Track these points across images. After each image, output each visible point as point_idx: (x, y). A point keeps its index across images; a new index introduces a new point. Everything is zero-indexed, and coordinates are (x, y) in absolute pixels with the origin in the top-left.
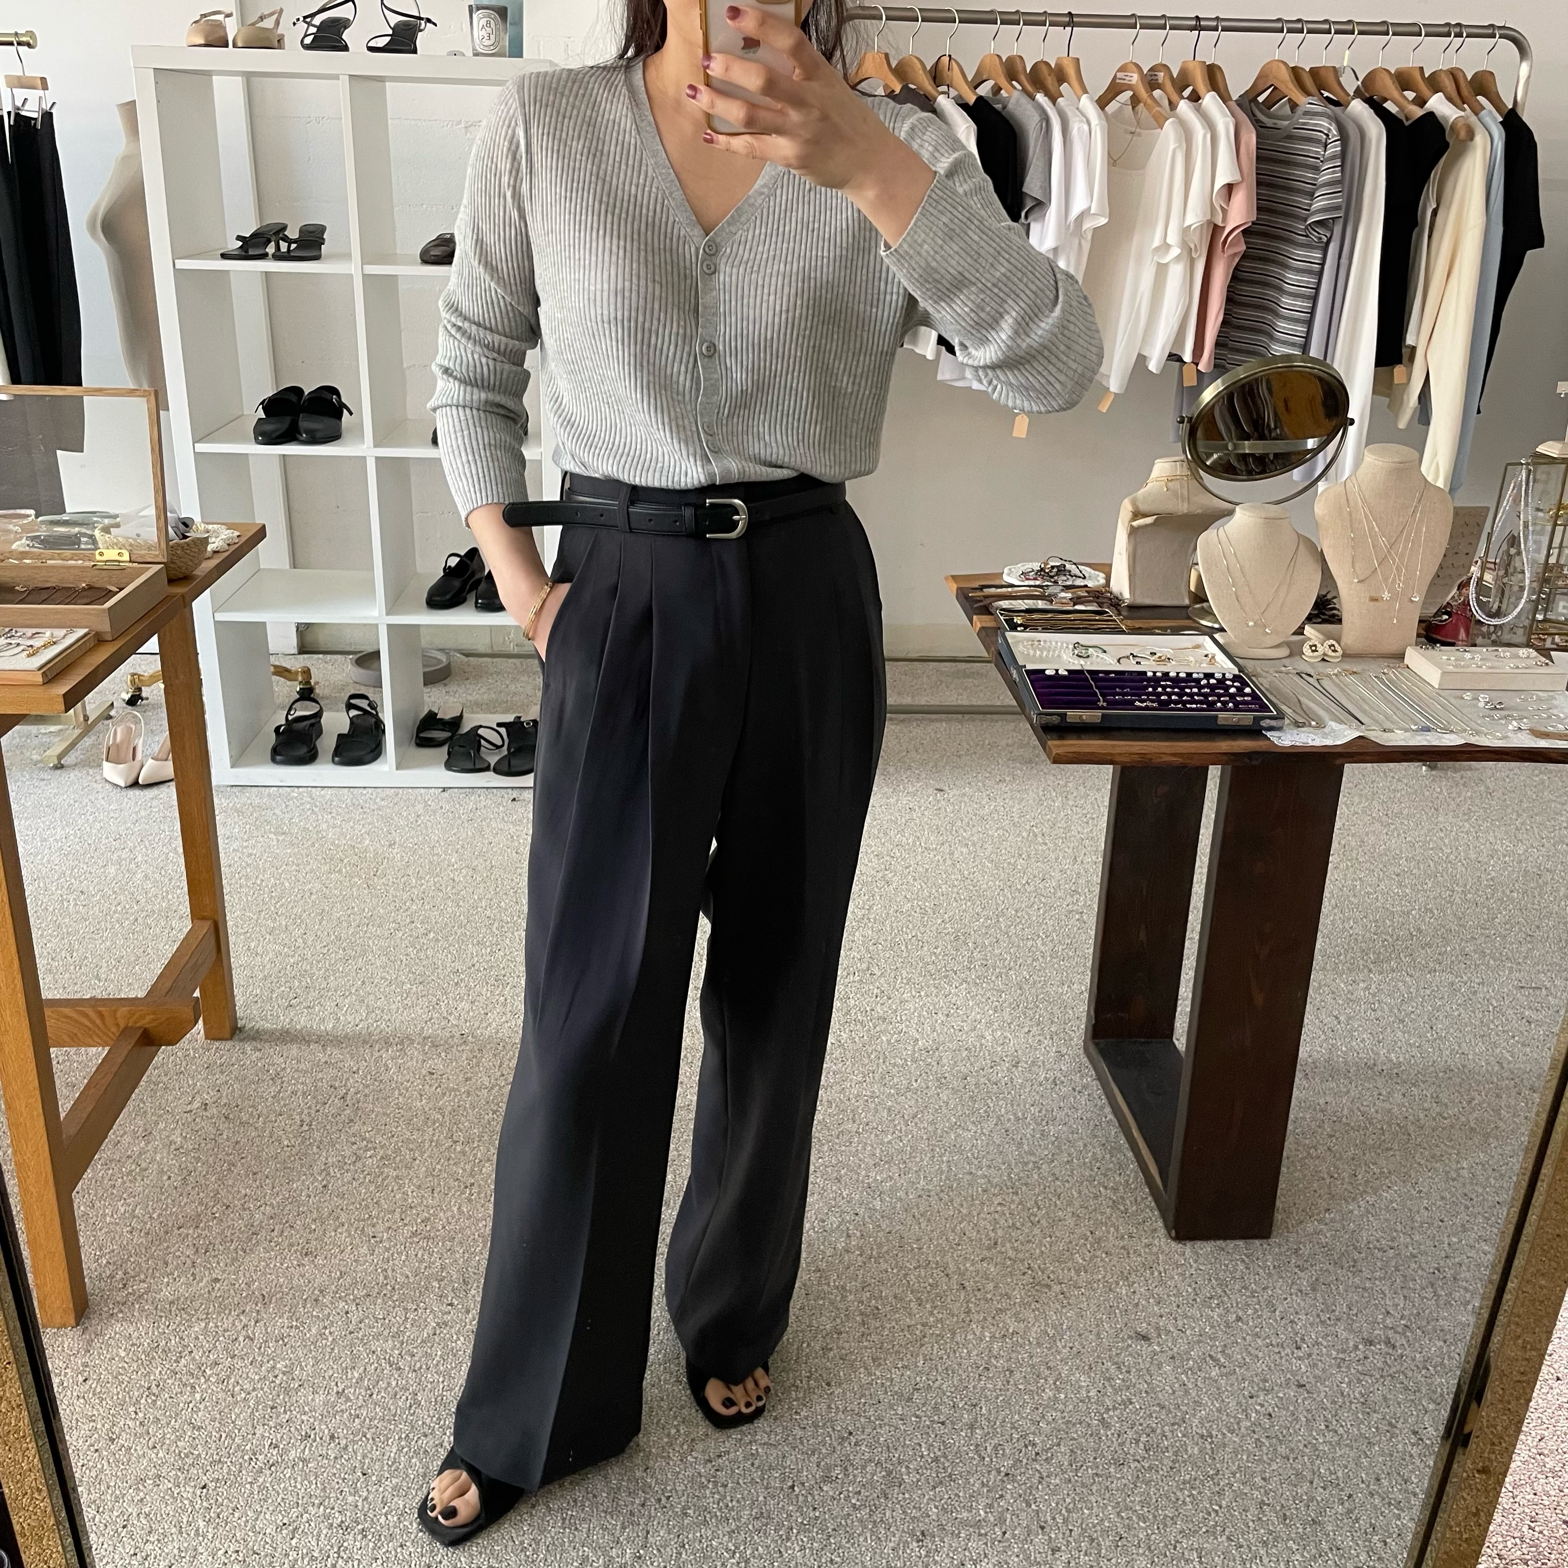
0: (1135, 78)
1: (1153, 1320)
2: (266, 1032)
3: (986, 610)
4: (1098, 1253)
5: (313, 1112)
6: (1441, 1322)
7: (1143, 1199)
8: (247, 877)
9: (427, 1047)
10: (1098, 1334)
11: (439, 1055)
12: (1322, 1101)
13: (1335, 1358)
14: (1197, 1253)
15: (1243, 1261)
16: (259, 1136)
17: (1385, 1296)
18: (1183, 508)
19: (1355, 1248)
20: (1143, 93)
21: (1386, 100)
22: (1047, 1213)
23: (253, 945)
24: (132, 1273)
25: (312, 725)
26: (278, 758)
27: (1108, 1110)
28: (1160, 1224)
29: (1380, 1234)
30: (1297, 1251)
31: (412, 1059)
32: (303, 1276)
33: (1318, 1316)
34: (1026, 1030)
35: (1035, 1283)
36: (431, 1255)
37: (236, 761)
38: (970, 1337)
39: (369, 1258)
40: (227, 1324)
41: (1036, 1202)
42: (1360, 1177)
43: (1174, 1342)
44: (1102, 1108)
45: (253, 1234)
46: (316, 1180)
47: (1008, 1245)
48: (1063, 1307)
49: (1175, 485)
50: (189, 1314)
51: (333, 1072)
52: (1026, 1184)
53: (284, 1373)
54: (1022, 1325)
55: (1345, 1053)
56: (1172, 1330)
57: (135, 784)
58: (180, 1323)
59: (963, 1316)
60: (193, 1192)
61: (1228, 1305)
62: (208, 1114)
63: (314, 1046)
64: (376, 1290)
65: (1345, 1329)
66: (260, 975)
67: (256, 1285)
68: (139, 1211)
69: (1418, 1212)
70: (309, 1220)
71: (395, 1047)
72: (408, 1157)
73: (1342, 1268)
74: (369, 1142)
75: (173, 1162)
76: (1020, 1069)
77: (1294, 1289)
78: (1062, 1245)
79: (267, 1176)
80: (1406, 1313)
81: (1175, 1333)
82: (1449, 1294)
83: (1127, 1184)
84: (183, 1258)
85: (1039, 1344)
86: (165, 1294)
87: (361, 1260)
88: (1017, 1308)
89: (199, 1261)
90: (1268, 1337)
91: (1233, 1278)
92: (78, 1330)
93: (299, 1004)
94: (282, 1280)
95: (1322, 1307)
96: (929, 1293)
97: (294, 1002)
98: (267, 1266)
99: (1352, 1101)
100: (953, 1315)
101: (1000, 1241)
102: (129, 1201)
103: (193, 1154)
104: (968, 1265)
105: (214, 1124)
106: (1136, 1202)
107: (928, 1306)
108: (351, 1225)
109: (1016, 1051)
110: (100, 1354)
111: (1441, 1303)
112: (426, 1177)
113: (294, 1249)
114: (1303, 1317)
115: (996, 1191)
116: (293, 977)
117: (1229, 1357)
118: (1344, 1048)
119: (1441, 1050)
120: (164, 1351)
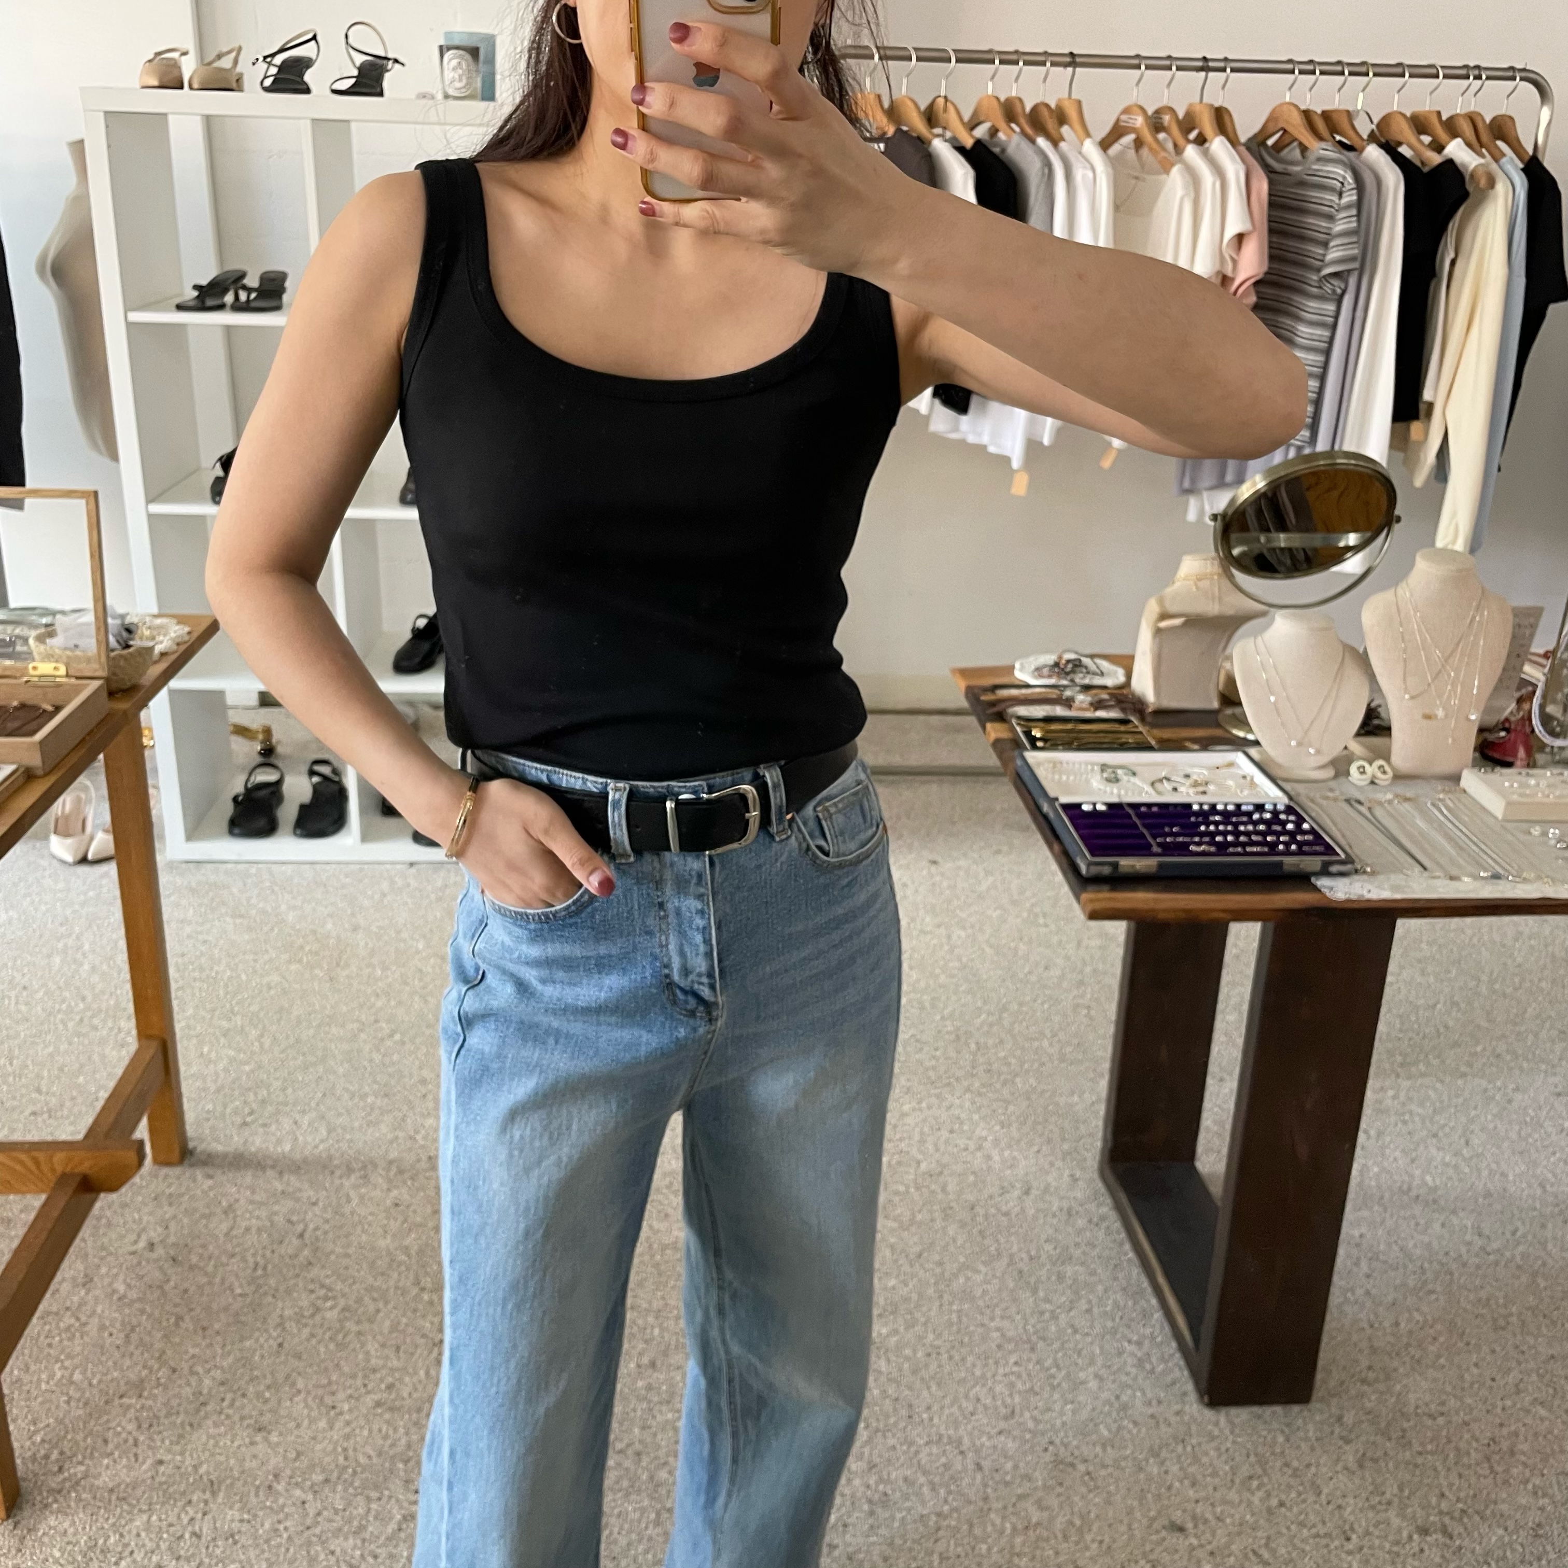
0: (1139, 121)
1: (1189, 1506)
2: (217, 1155)
3: (1001, 717)
4: (1125, 1423)
5: (268, 1253)
6: (1501, 1506)
7: (1172, 1355)
8: (202, 969)
9: (392, 1174)
10: (1130, 1528)
11: (405, 1182)
12: (1356, 1233)
13: (1389, 1552)
14: (1232, 1422)
15: (1282, 1432)
16: (210, 1283)
17: (1438, 1472)
18: (1212, 609)
19: (1403, 1414)
20: (1147, 136)
21: (1400, 144)
22: (1068, 1375)
23: (206, 1050)
24: (69, 1453)
25: (273, 793)
26: (236, 831)
27: (1127, 1246)
28: (1190, 1387)
29: (1428, 1398)
30: (1340, 1419)
31: (375, 1187)
32: (255, 1456)
33: (1368, 1499)
34: (1036, 1148)
35: (1058, 1462)
36: (395, 1430)
37: (194, 832)
38: (989, 1529)
39: (328, 1435)
40: (172, 1518)
41: (1055, 1360)
42: (1403, 1325)
43: (1214, 1534)
44: (1121, 1244)
45: (204, 1404)
46: (270, 1336)
47: (1027, 1415)
48: (1090, 1491)
49: (1205, 584)
50: (130, 1505)
51: (290, 1204)
52: (1044, 1339)
54: (1046, 1514)
55: (1378, 1175)
56: (1209, 1516)
57: (84, 860)
58: (121, 1516)
59: (981, 1504)
60: (137, 1352)
61: (1269, 1487)
62: (154, 1255)
63: (270, 1173)
64: (335, 1474)
65: (1397, 1515)
66: (213, 1088)
67: (203, 1470)
68: (77, 1376)
69: (1468, 1369)
70: (262, 1387)
71: (358, 1174)
72: (372, 1308)
73: (1390, 1439)
74: (330, 1289)
75: (117, 1315)
76: (1032, 1196)
77: (1339, 1468)
78: (1085, 1414)
79: (218, 1333)
80: (1462, 1495)
81: (1213, 1522)
82: (1507, 1471)
83: (1152, 1337)
84: (124, 1435)
85: (1066, 1538)
86: (105, 1479)
87: (320, 1436)
88: (1040, 1494)
89: (142, 1438)
90: (1314, 1526)
91: (1273, 1453)
92: (9, 1524)
93: (253, 1122)
94: (232, 1462)
95: (1371, 1488)
96: (942, 1475)
97: (249, 1119)
98: (216, 1445)
99: (1389, 1233)
100: (969, 1502)
101: (1017, 1410)
102: (67, 1363)
103: (137, 1305)
104: (984, 1439)
105: (161, 1268)
106: (1163, 1359)
107: (942, 1492)
108: (308, 1392)
109: (1027, 1174)
110: (32, 1554)
111: (1499, 1481)
112: (390, 1332)
113: (246, 1423)
114: (1352, 1501)
115: (1011, 1346)
116: (249, 1089)
117: (1273, 1552)
118: (1376, 1169)
119: (1479, 1171)
120: (102, 1551)
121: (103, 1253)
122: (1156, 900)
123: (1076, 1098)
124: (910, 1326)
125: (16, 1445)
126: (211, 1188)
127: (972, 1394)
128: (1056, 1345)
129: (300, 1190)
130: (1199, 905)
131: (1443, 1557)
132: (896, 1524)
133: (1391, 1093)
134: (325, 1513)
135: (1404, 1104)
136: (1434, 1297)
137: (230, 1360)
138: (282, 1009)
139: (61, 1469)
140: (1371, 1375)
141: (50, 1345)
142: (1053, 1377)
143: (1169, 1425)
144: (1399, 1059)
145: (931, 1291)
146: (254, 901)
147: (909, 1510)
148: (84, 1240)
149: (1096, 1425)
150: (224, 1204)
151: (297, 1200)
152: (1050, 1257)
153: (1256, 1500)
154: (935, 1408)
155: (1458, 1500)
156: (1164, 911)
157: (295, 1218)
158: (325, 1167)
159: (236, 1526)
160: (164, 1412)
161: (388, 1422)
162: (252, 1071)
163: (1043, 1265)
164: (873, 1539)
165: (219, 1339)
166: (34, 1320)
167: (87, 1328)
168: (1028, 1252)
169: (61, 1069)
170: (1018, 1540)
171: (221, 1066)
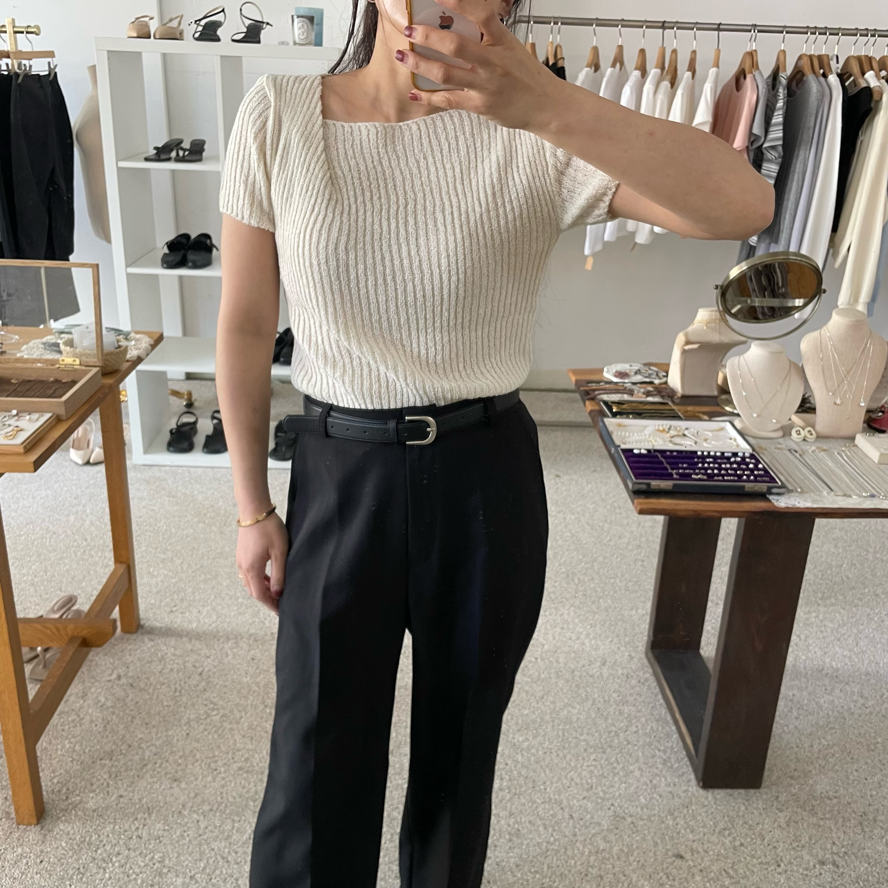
1: (690, 843)
2: (156, 628)
3: (594, 399)
4: (655, 795)
5: (182, 683)
6: (867, 851)
7: (683, 759)
8: (151, 525)
9: (251, 642)
10: (655, 853)
11: (258, 647)
12: (791, 694)
13: (802, 874)
14: (715, 798)
15: (744, 804)
16: (151, 699)
17: (832, 830)
18: (716, 339)
19: (813, 797)
22: (623, 767)
23: (151, 570)
24: (72, 790)
25: (192, 428)
26: (171, 449)
27: (660, 696)
28: (692, 777)
29: (828, 788)
30: (777, 797)
31: (242, 649)
32: (172, 795)
33: (791, 844)
34: (610, 639)
35: (616, 816)
36: (249, 783)
37: (148, 448)
38: (576, 852)
39: (212, 784)
40: (127, 827)
41: (616, 759)
42: (815, 747)
43: (702, 860)
44: (656, 695)
45: (145, 765)
46: (182, 729)
48: (633, 833)
49: (711, 325)
50: (104, 819)
51: (195, 657)
52: (610, 747)
53: (159, 862)
54: (608, 845)
55: (805, 660)
56: (700, 850)
57: (88, 463)
58: (99, 825)
59: (572, 837)
60: (110, 736)
61: (735, 835)
62: (121, 683)
63: (185, 639)
64: (216, 806)
65: (808, 853)
66: (155, 590)
67: (145, 800)
68: (77, 748)
69: (852, 773)
70: (177, 757)
71: (232, 641)
72: (238, 716)
73: (805, 810)
74: (215, 705)
75: (99, 715)
76: (607, 667)
77: (776, 825)
78: (632, 789)
79: (154, 726)
80: (845, 843)
81: (702, 853)
82: (871, 831)
83: (672, 748)
84: (102, 781)
85: (619, 859)
86: (91, 804)
87: (208, 785)
88: (605, 833)
89: (111, 783)
90: (760, 857)
91: (738, 816)
92: (38, 828)
93: (177, 610)
94: (160, 797)
95: (793, 838)
96: (551, 820)
97: (174, 609)
98: (152, 788)
99: (810, 694)
100: (566, 836)
101: (594, 785)
102: (72, 740)
103: (111, 710)
104: (575, 801)
105: (124, 690)
106: (678, 761)
107: (550, 830)
108: (202, 761)
109: (604, 654)
110: (50, 844)
111: (867, 836)
112: (248, 729)
113: (168, 776)
114: (782, 845)
115: (592, 750)
116: (174, 592)
117: (736, 871)
118: (804, 658)
119: (863, 660)
120: (88, 844)
121: (93, 681)
122: (677, 504)
123: (634, 612)
124: (535, 737)
125: (43, 784)
126: (152, 646)
127: (569, 776)
128: (617, 751)
129: (201, 649)
130: (701, 508)
131: (832, 877)
132: (524, 847)
133: (814, 614)
134: (210, 828)
135: (821, 621)
136: (834, 731)
137: (160, 742)
138: (194, 548)
139: (67, 798)
140: (796, 774)
141: (63, 730)
142: (615, 768)
143: (680, 798)
144: (820, 595)
145: (547, 717)
146: (180, 488)
147: (531, 839)
148: (83, 672)
149: (639, 796)
150: (159, 655)
151: (199, 655)
152: (615, 701)
153: (727, 841)
154: (548, 783)
155: (843, 847)
156: (681, 510)
157: (197, 665)
158: (215, 637)
159: (161, 833)
160: (123, 769)
161: (245, 779)
162: (177, 582)
163: (612, 706)
164: (511, 854)
165: (154, 730)
166: (55, 716)
167: (83, 722)
168: (604, 698)
169: (73, 578)
170: (592, 858)
171: (159, 579)
